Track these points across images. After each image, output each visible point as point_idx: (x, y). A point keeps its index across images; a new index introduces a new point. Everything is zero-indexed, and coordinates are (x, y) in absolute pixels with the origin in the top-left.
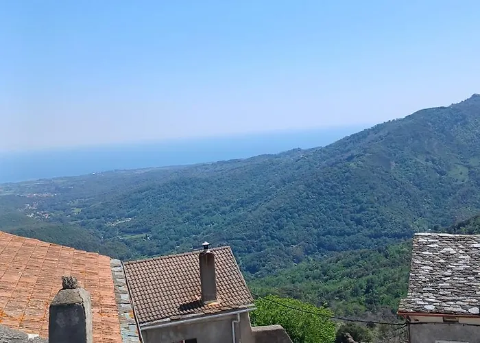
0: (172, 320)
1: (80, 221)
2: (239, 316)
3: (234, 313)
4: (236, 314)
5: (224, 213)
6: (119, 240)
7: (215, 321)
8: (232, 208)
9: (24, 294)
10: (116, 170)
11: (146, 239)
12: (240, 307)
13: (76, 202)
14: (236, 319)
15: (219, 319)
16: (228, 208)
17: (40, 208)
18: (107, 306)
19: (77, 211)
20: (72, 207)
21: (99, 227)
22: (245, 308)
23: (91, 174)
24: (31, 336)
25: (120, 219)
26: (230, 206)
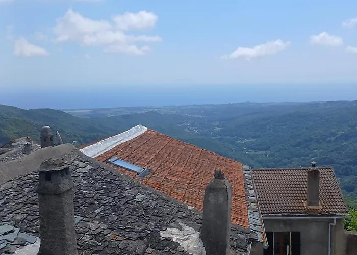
0: (283, 216)
1: (219, 137)
2: (335, 221)
3: (331, 217)
4: (333, 219)
5: (330, 142)
6: (245, 154)
7: (316, 221)
8: (336, 138)
9: (185, 180)
10: (248, 103)
11: (266, 155)
12: (337, 214)
13: (218, 123)
14: (333, 223)
15: (320, 220)
16: (333, 139)
17: (192, 125)
18: (239, 196)
19: (217, 129)
20: (215, 126)
21: (233, 143)
22: (341, 216)
23: (230, 104)
24: (190, 207)
25: (248, 138)
26: (335, 138)
